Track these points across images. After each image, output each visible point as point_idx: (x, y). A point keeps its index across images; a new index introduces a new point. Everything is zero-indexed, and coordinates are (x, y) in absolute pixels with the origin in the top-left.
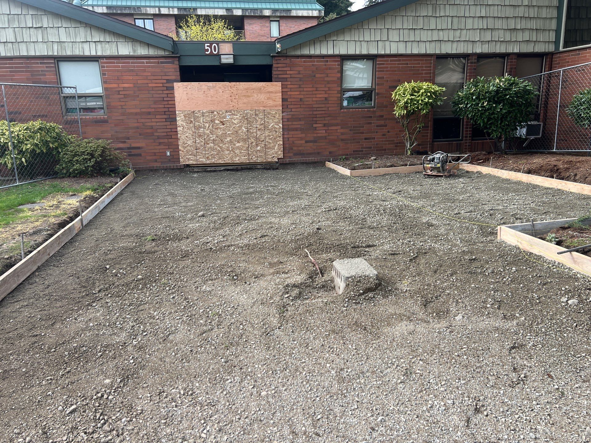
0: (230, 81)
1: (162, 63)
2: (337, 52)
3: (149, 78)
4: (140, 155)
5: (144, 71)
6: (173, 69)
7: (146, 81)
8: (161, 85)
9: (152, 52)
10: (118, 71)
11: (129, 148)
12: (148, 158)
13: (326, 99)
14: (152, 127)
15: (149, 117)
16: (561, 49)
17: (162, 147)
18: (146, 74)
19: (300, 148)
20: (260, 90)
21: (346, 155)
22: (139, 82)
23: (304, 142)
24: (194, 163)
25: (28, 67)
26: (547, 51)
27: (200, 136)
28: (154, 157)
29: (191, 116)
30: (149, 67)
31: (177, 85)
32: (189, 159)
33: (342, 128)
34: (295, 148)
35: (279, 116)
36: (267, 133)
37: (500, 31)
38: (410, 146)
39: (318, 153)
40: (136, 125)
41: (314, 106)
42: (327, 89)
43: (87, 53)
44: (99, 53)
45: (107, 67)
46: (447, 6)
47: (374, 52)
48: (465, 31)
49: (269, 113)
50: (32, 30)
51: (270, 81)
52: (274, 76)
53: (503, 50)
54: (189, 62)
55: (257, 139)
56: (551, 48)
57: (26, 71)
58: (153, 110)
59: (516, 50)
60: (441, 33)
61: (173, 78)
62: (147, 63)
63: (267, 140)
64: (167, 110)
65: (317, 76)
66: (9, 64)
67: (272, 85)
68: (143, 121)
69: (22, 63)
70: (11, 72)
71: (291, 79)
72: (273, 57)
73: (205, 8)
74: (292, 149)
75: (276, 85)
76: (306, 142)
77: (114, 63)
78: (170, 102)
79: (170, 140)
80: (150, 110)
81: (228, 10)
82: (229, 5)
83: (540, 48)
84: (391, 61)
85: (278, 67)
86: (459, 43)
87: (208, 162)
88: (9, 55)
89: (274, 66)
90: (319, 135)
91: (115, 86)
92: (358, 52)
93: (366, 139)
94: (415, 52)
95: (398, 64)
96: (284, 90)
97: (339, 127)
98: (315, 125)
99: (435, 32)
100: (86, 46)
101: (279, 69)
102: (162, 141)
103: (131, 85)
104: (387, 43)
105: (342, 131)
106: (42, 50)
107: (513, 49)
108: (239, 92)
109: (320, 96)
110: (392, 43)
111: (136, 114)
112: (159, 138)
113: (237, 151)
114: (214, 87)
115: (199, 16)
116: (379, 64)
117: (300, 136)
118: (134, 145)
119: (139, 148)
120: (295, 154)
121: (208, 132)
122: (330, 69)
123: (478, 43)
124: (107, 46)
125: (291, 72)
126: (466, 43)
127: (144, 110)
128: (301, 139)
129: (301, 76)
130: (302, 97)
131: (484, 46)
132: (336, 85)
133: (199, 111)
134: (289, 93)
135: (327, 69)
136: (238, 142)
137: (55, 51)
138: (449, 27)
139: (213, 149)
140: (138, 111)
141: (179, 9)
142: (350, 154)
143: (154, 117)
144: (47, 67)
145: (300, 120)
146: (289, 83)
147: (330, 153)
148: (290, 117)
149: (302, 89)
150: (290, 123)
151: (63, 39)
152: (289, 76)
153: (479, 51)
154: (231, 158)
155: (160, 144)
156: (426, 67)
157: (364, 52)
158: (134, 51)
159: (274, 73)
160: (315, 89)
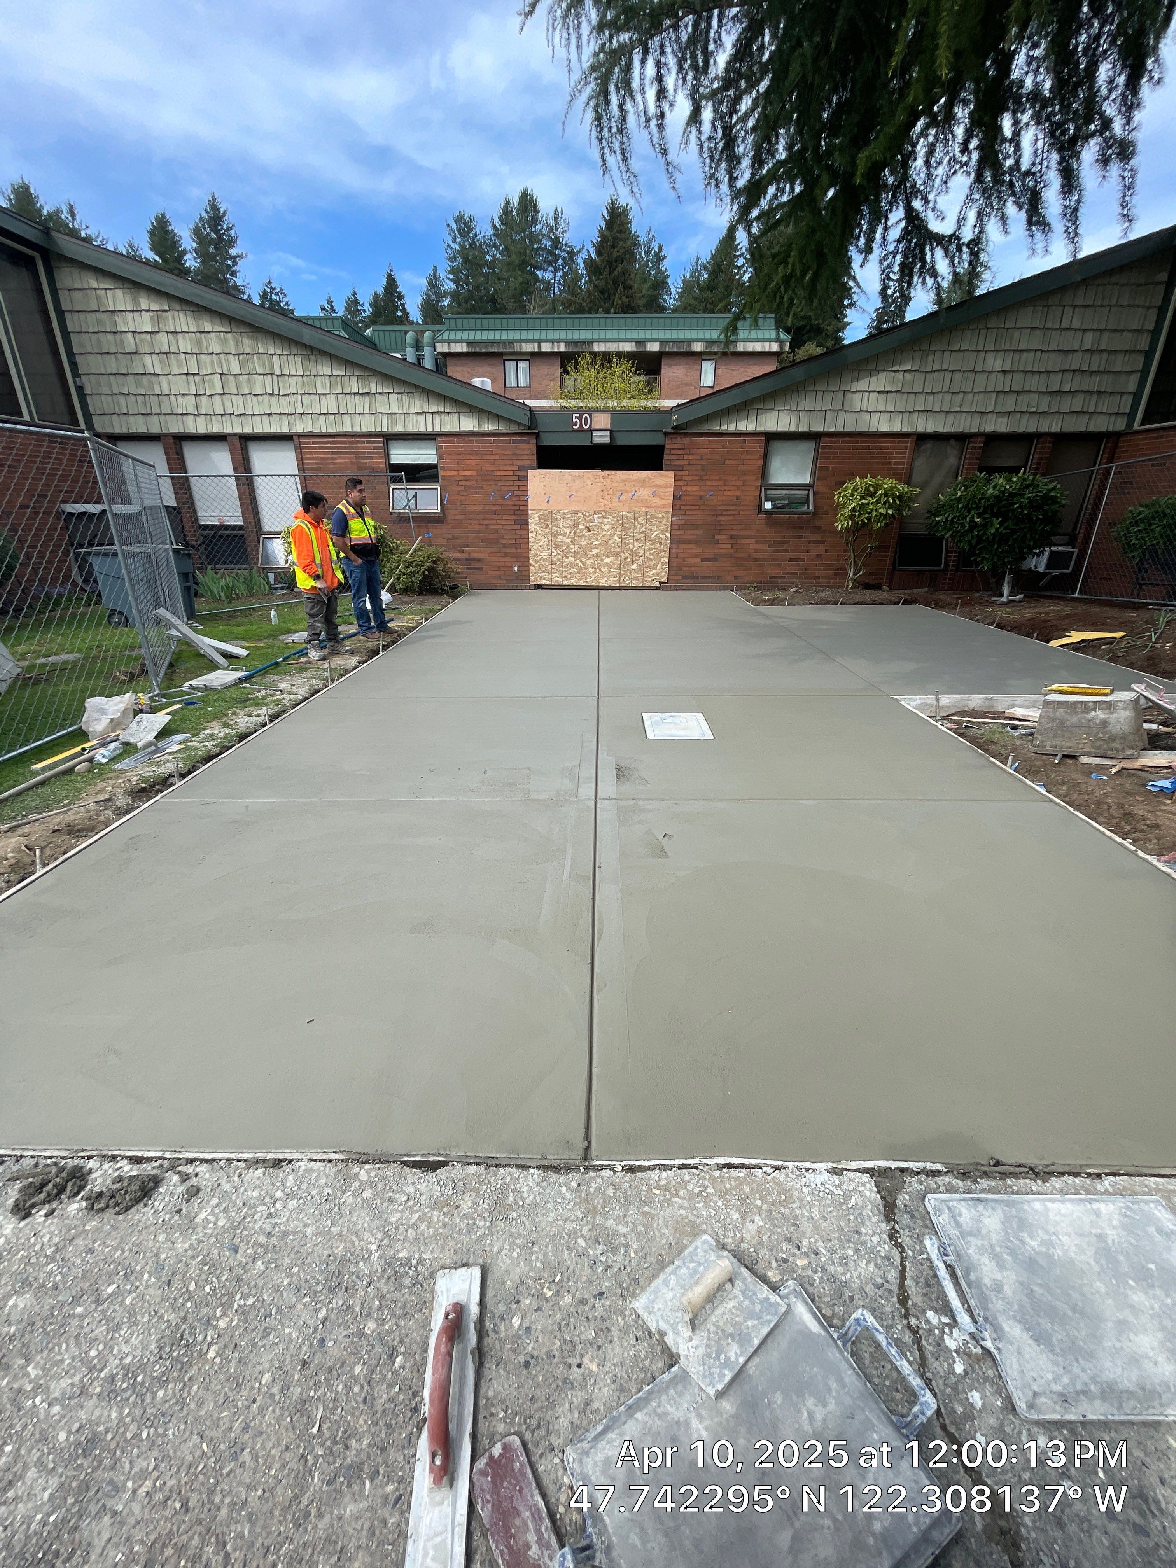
0: (603, 469)
1: (514, 442)
2: (761, 428)
3: (497, 463)
4: (480, 569)
5: (492, 453)
6: (528, 450)
7: (492, 468)
8: (511, 473)
9: (502, 428)
10: (459, 453)
11: (467, 559)
12: (491, 573)
13: (738, 498)
14: (497, 531)
15: (494, 517)
16: (1136, 426)
17: (508, 559)
18: (493, 457)
19: (693, 569)
20: (643, 483)
21: (757, 582)
22: (484, 468)
23: (698, 560)
24: (548, 583)
25: (353, 448)
26: (1110, 429)
27: (557, 546)
28: (498, 573)
29: (548, 518)
30: (497, 447)
31: (531, 473)
32: (541, 578)
33: (757, 542)
34: (685, 569)
35: (667, 521)
36: (648, 545)
37: (1032, 395)
38: (855, 575)
39: (718, 578)
40: (477, 528)
41: (720, 508)
42: (740, 483)
43: (422, 429)
44: (437, 429)
45: (446, 447)
46: (947, 354)
47: (818, 427)
48: (971, 395)
49: (653, 517)
50: (357, 397)
51: (661, 470)
52: (665, 462)
53: (1032, 429)
54: (549, 440)
55: (633, 553)
56: (1120, 425)
57: (351, 453)
58: (500, 508)
59: (1056, 428)
60: (930, 398)
61: (528, 463)
62: (495, 442)
63: (647, 555)
64: (516, 508)
65: (728, 462)
66: (331, 443)
67: (662, 476)
68: (486, 522)
69: (345, 443)
70: (333, 453)
71: (689, 468)
72: (666, 434)
73: (606, 341)
74: (681, 569)
75: (667, 476)
76: (703, 560)
77: (454, 442)
78: (522, 498)
79: (519, 550)
80: (494, 508)
81: (639, 343)
82: (642, 335)
83: (1099, 425)
84: (843, 442)
85: (673, 449)
86: (958, 415)
87: (565, 583)
88: (330, 430)
89: (667, 447)
90: (721, 551)
91: (455, 473)
92: (793, 428)
93: (790, 560)
94: (884, 428)
95: (854, 448)
96: (678, 483)
97: (753, 541)
98: (717, 537)
99: (921, 398)
100: (421, 418)
101: (673, 452)
102: (508, 551)
103: (474, 473)
104: (841, 415)
105: (757, 546)
106: (368, 425)
107: (1050, 426)
108: (615, 485)
109: (730, 493)
110: (848, 414)
111: (479, 513)
112: (505, 546)
113: (605, 570)
114: (581, 477)
115: (595, 354)
116: (823, 447)
117: (694, 551)
118: (474, 555)
119: (479, 559)
120: (685, 578)
121: (568, 541)
122: (748, 452)
123: (990, 415)
124: (447, 418)
125: (691, 457)
126: (970, 415)
127: (487, 508)
128: (696, 556)
129: (703, 463)
130: (702, 493)
131: (1000, 420)
132: (754, 478)
133: (559, 511)
134: (684, 488)
135: (743, 453)
136: (608, 557)
137: (385, 427)
138: (946, 389)
139: (572, 565)
140: (480, 508)
141: (568, 343)
142: (766, 582)
143: (499, 517)
144: (374, 448)
145: (696, 527)
146: (686, 473)
147: (736, 578)
148: (682, 523)
149: (702, 483)
150: (682, 532)
151: (394, 410)
152: (686, 463)
153: (989, 428)
154: (597, 579)
155: (506, 555)
156: (897, 453)
157: (803, 428)
158: (480, 426)
159: (666, 457)
160: (722, 483)
